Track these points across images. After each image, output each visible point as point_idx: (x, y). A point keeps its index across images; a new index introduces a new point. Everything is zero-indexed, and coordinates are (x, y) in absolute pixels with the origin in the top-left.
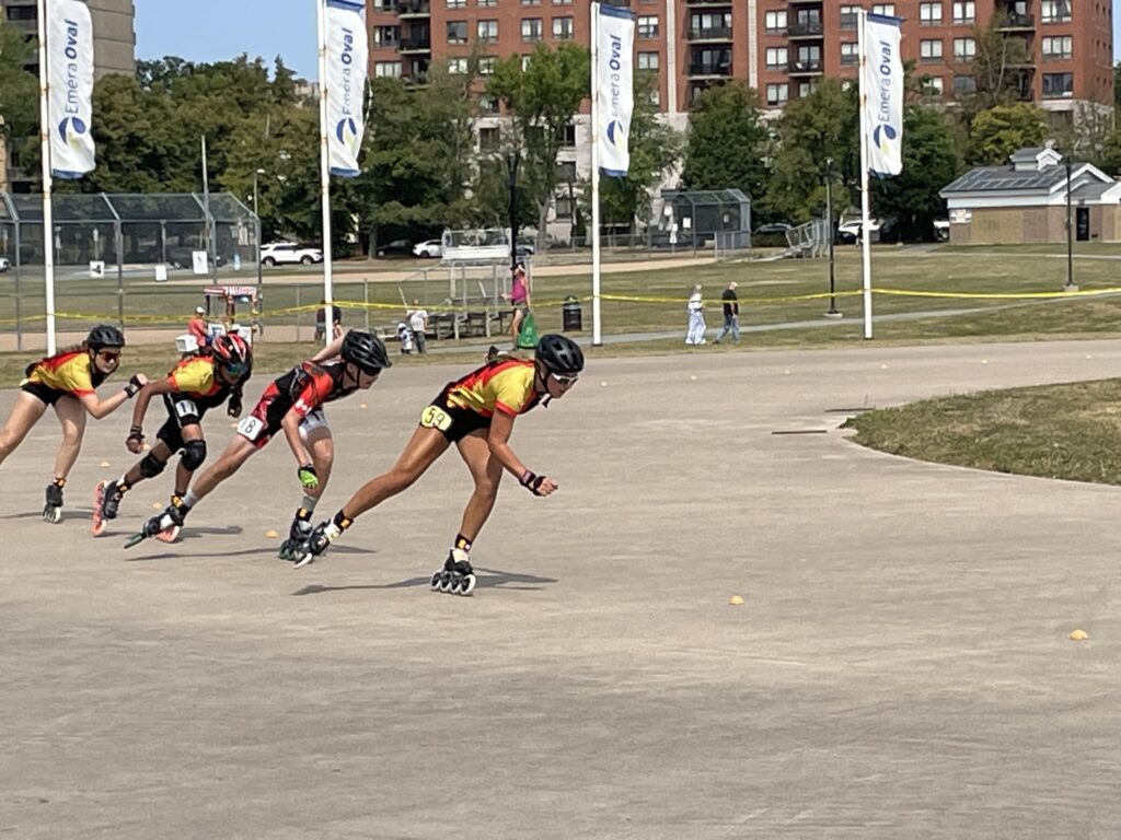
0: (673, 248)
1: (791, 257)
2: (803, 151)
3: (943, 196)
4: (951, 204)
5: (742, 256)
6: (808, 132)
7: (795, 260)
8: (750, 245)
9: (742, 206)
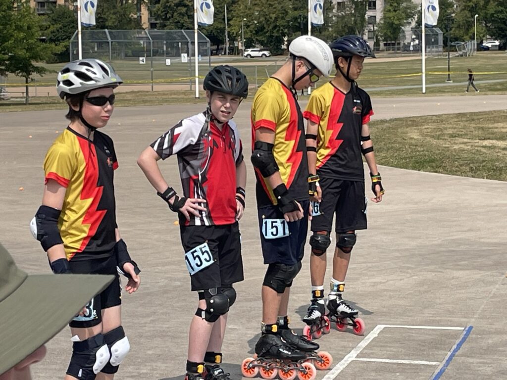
0: (412, 52)
1: (458, 56)
2: (467, 12)
5: (438, 55)
6: (470, 4)
7: (460, 57)
8: (442, 51)
9: (439, 35)
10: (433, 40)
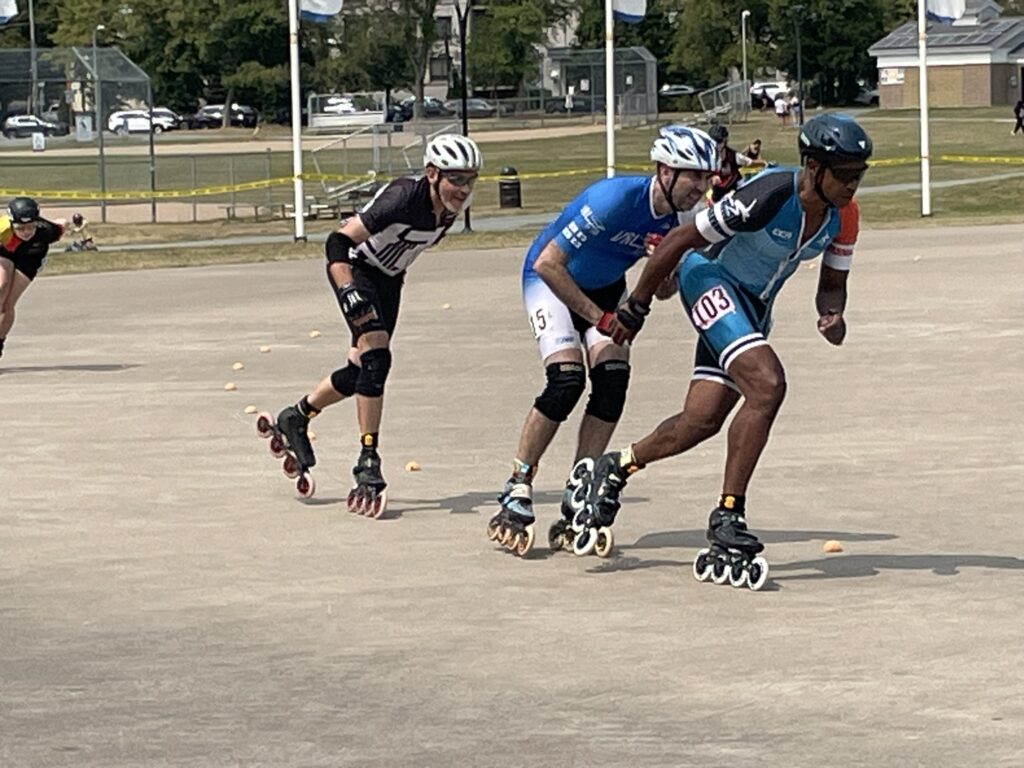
3: (872, 53)
4: (880, 64)
8: (656, 108)
9: (648, 66)
10: (629, 80)
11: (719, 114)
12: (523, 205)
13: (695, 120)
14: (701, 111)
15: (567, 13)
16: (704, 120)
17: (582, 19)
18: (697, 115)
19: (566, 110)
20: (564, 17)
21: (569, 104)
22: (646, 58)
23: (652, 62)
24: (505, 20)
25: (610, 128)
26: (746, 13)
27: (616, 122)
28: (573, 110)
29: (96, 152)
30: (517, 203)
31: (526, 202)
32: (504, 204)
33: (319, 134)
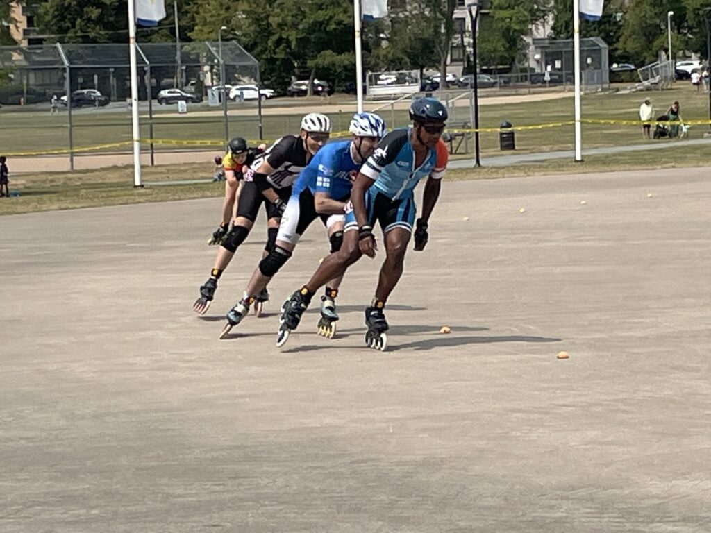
0: (547, 84)
1: (642, 90)
2: (647, 7)
5: (604, 90)
7: (645, 92)
8: (608, 81)
9: (603, 51)
10: (589, 61)
11: (652, 84)
12: (516, 148)
13: (636, 88)
14: (640, 82)
15: (546, 15)
16: (641, 88)
17: (556, 19)
18: (637, 84)
19: (545, 82)
20: (543, 17)
21: (547, 77)
22: (600, 45)
23: (605, 48)
24: (503, 20)
25: (577, 94)
26: (671, 13)
27: (581, 90)
28: (550, 82)
29: (221, 113)
30: (512, 147)
31: (518, 145)
32: (504, 148)
33: (374, 100)
